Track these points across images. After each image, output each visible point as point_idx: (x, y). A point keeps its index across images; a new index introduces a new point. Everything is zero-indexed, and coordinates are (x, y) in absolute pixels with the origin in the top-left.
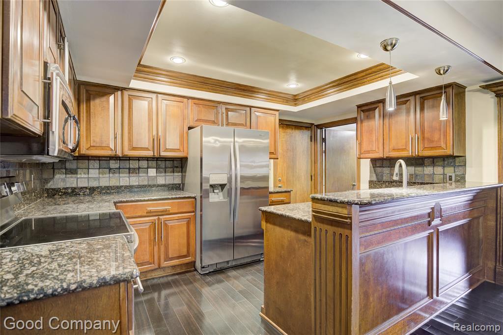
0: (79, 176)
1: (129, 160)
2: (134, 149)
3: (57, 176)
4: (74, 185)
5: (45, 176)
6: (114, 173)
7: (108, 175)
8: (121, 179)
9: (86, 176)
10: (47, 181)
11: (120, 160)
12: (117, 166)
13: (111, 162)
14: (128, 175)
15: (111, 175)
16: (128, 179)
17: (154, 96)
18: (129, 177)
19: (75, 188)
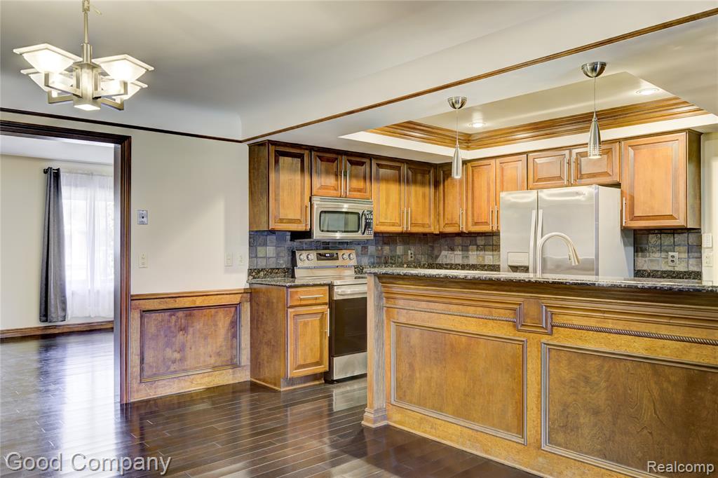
0: (456, 253)
1: (493, 235)
2: (476, 224)
3: (444, 253)
4: (453, 262)
5: (436, 252)
6: (481, 250)
7: (475, 253)
8: (486, 257)
9: (460, 253)
10: (437, 257)
11: (485, 236)
12: (483, 243)
13: (479, 238)
14: (491, 253)
15: (478, 252)
16: (491, 257)
17: (492, 161)
18: (493, 255)
19: (452, 264)
